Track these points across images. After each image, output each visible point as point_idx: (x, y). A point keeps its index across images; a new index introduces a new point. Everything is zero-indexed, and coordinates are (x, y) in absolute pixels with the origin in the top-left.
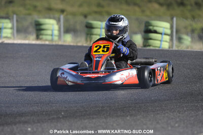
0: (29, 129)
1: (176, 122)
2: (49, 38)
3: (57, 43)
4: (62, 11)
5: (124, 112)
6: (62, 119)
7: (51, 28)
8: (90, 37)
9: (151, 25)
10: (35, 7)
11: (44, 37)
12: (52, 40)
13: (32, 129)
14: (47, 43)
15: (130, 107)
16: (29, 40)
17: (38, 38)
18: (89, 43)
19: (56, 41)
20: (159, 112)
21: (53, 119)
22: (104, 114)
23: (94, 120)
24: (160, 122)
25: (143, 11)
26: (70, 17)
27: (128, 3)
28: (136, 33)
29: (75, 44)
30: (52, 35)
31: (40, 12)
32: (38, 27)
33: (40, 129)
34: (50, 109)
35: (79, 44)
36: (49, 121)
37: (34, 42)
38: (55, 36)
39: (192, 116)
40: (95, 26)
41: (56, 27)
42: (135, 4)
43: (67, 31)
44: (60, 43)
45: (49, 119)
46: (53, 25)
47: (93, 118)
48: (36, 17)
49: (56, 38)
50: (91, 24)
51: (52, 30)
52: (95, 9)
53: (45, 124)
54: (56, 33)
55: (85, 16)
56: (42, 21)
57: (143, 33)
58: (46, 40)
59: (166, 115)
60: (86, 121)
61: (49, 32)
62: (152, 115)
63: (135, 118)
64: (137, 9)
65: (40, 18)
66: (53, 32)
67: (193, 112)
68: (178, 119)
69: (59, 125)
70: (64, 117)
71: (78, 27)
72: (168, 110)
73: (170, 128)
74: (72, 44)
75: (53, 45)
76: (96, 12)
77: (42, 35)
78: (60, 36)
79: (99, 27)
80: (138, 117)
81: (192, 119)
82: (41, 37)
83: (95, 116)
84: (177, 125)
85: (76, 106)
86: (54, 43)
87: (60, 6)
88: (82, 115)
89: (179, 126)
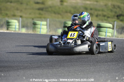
0: (3, 75)
1: (80, 72)
2: (14, 29)
3: (18, 32)
4: (21, 17)
5: (52, 67)
6: (20, 70)
7: (15, 25)
8: (35, 29)
9: (67, 24)
10: (7, 14)
11: (11, 29)
12: (15, 31)
13: (4, 75)
14: (13, 32)
15: (55, 64)
16: (3, 30)
17: (8, 29)
18: (34, 32)
19: (17, 31)
20: (70, 67)
21: (15, 69)
22: (42, 68)
23: (37, 71)
24: (71, 72)
25: (63, 18)
26: (24, 19)
27: (55, 13)
28: (59, 28)
29: (27, 33)
30: (15, 28)
31: (9, 17)
32: (8, 24)
33: (8, 75)
34: (13, 65)
35: (29, 33)
36: (13, 71)
37: (6, 31)
38: (17, 28)
39: (88, 69)
40: (37, 24)
41: (17, 24)
42: (59, 14)
43: (23, 27)
44: (19, 32)
45: (13, 70)
46: (16, 23)
47: (36, 70)
48: (7, 19)
49: (17, 30)
50: (35, 22)
51: (15, 26)
52: (38, 16)
53: (11, 72)
54: (17, 27)
55: (33, 19)
56: (10, 21)
57: (63, 28)
58: (12, 30)
59: (74, 68)
60: (32, 71)
61: (14, 27)
62: (67, 69)
63: (58, 70)
64: (59, 16)
65: (9, 19)
66: (15, 27)
67: (88, 67)
68: (80, 71)
69: (18, 73)
70: (21, 69)
71: (29, 24)
72: (75, 66)
73: (76, 75)
74: (25, 33)
75: (15, 33)
76: (38, 17)
77: (10, 28)
78: (19, 29)
79: (40, 24)
80: (60, 69)
81: (88, 70)
82: (9, 29)
83: (37, 69)
84: (79, 73)
85: (27, 64)
86: (16, 32)
87: (20, 14)
88: (30, 68)
89: (80, 74)
